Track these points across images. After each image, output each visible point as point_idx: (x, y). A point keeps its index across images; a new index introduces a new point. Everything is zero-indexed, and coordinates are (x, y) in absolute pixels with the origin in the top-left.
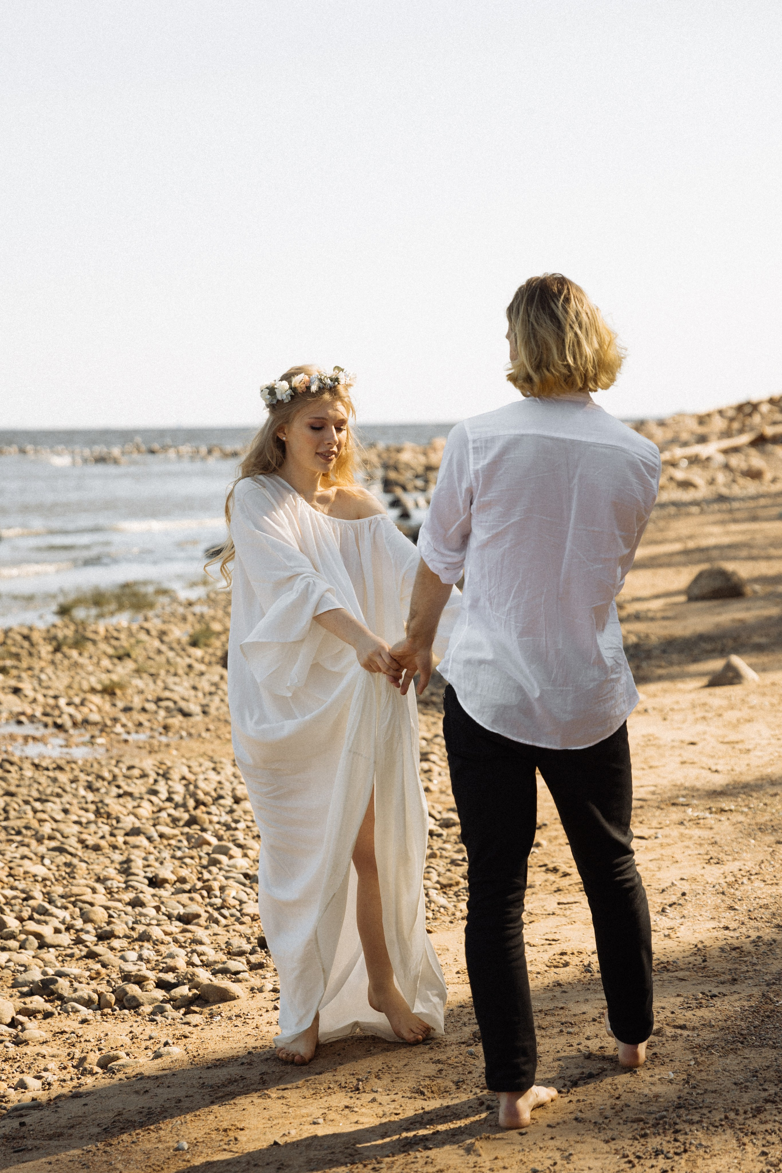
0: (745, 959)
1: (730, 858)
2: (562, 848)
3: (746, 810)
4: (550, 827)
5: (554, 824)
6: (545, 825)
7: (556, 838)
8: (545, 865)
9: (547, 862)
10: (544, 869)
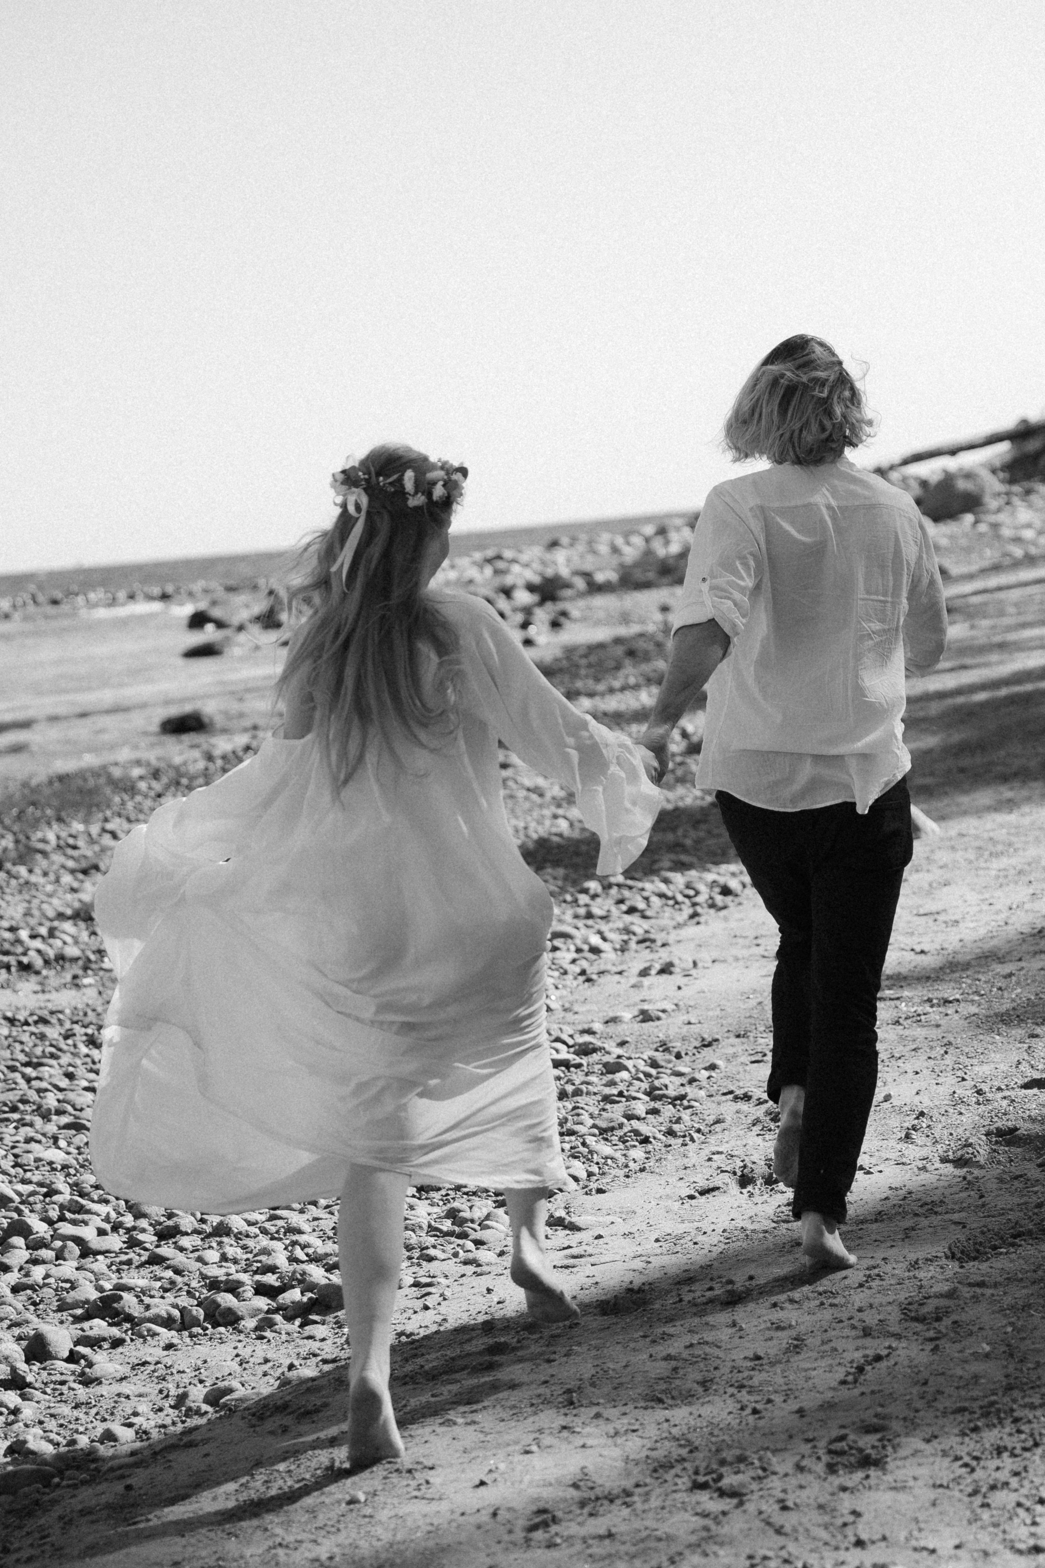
0: (1036, 1189)
1: (975, 1061)
2: (747, 1068)
3: (977, 998)
4: (722, 1044)
5: (728, 1038)
6: (717, 1040)
7: (735, 1056)
8: (731, 1092)
9: (732, 1088)
10: (730, 1097)
